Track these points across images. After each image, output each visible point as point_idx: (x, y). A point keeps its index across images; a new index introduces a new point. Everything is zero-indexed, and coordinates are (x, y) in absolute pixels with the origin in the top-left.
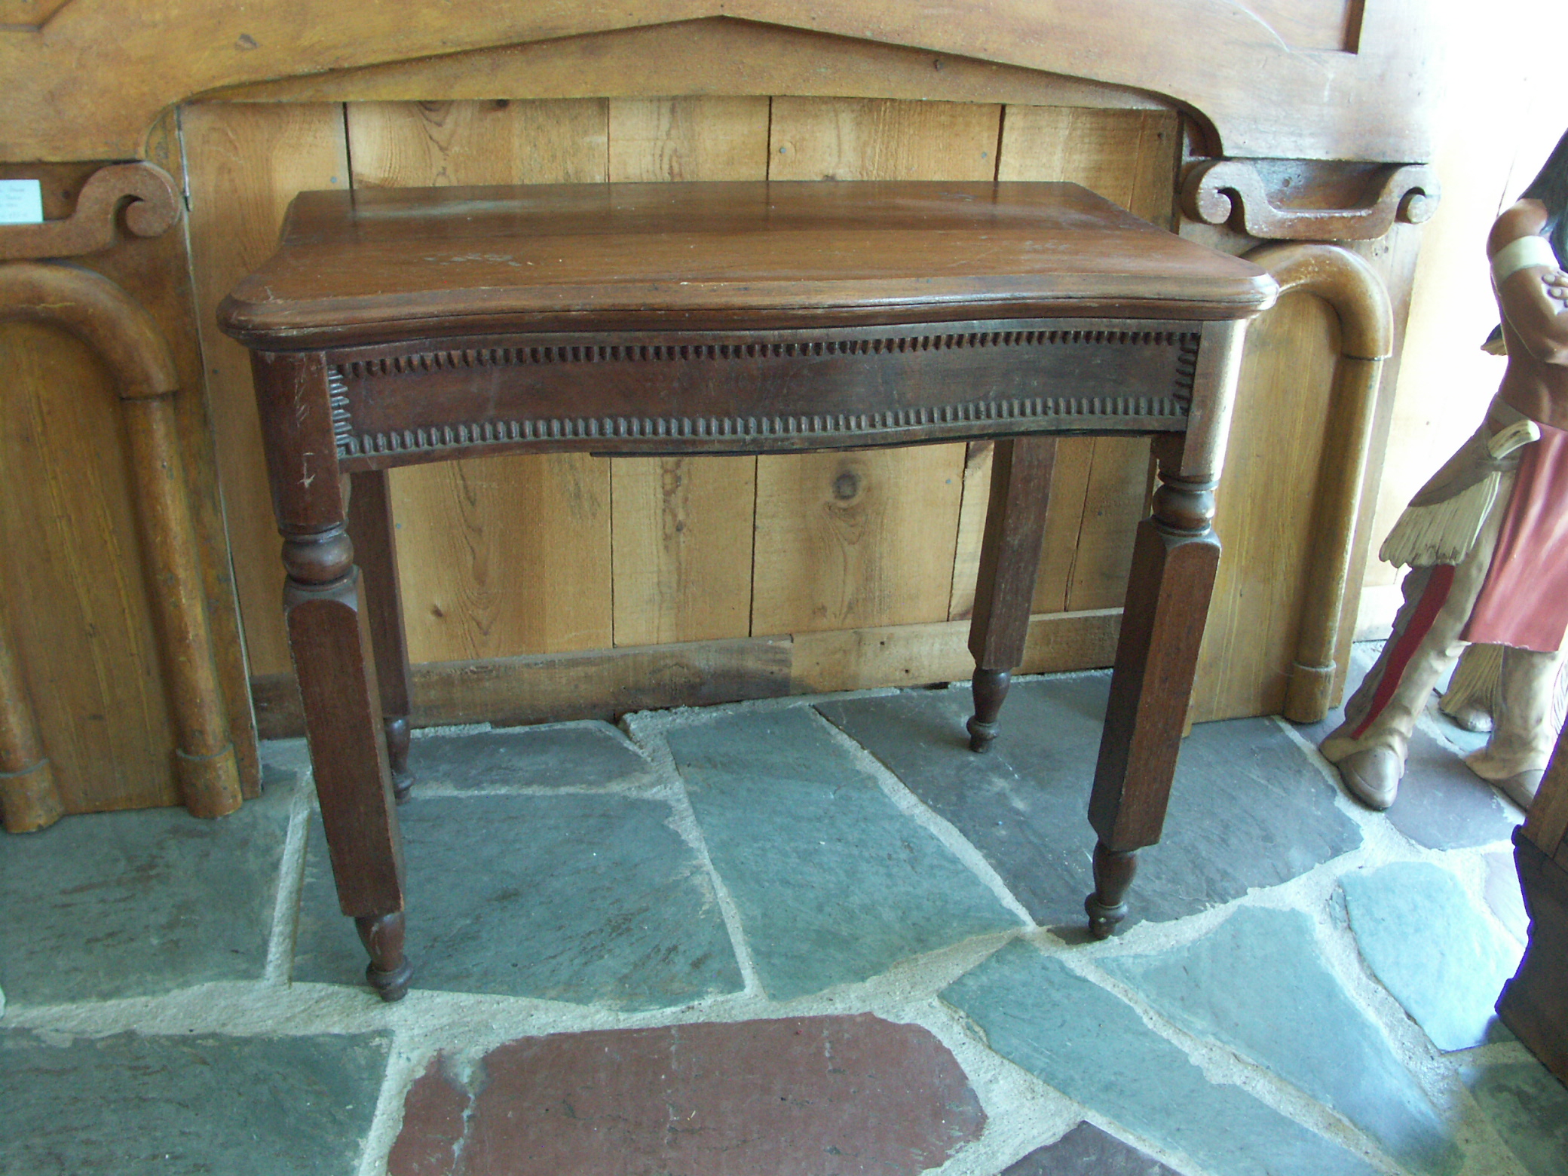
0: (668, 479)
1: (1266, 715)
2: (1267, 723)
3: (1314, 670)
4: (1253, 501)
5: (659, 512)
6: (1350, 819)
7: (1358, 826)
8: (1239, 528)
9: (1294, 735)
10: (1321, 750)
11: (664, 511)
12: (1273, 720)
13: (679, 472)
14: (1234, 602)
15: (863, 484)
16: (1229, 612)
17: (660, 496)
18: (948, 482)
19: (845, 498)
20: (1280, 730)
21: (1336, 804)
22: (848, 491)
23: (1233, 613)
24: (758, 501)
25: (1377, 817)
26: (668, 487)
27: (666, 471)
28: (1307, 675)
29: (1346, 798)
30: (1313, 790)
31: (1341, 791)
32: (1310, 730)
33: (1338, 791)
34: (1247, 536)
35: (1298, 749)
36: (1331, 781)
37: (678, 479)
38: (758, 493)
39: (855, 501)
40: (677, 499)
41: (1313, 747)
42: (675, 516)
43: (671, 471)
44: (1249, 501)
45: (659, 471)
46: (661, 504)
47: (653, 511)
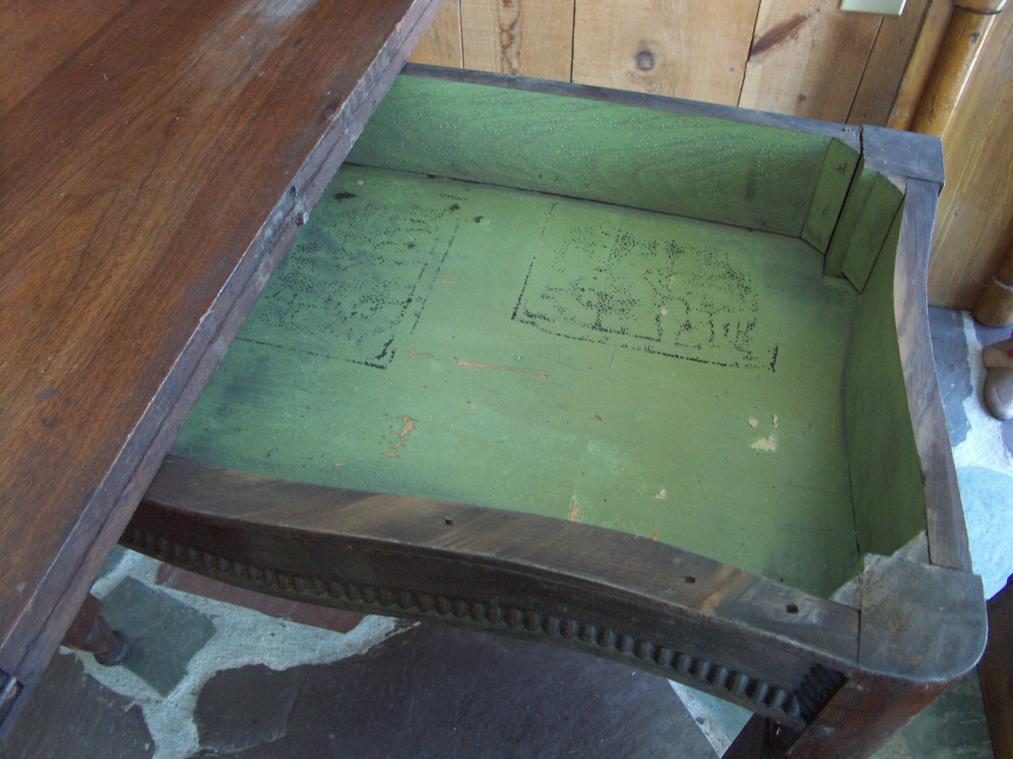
0: (505, 37)
1: (958, 309)
2: (954, 316)
3: (1006, 287)
4: (988, 141)
5: (499, 59)
6: (966, 419)
7: (970, 427)
8: (967, 162)
9: (970, 332)
10: (984, 352)
11: (502, 59)
12: (961, 314)
13: (513, 32)
14: (948, 218)
15: (659, 61)
16: (942, 225)
17: (499, 48)
18: (732, 69)
19: (644, 69)
20: (961, 324)
21: (964, 403)
22: (647, 64)
23: (944, 226)
24: (574, 61)
25: (993, 425)
26: (505, 43)
27: (503, 31)
28: (1001, 290)
29: (977, 401)
30: (953, 385)
31: (978, 393)
32: (987, 332)
33: (974, 392)
34: (973, 169)
35: (965, 346)
36: (973, 383)
37: (511, 38)
38: (574, 56)
39: (651, 73)
40: (512, 51)
41: (979, 347)
42: (510, 64)
43: (507, 31)
44: (984, 141)
45: (498, 30)
46: (500, 55)
47: (493, 58)
